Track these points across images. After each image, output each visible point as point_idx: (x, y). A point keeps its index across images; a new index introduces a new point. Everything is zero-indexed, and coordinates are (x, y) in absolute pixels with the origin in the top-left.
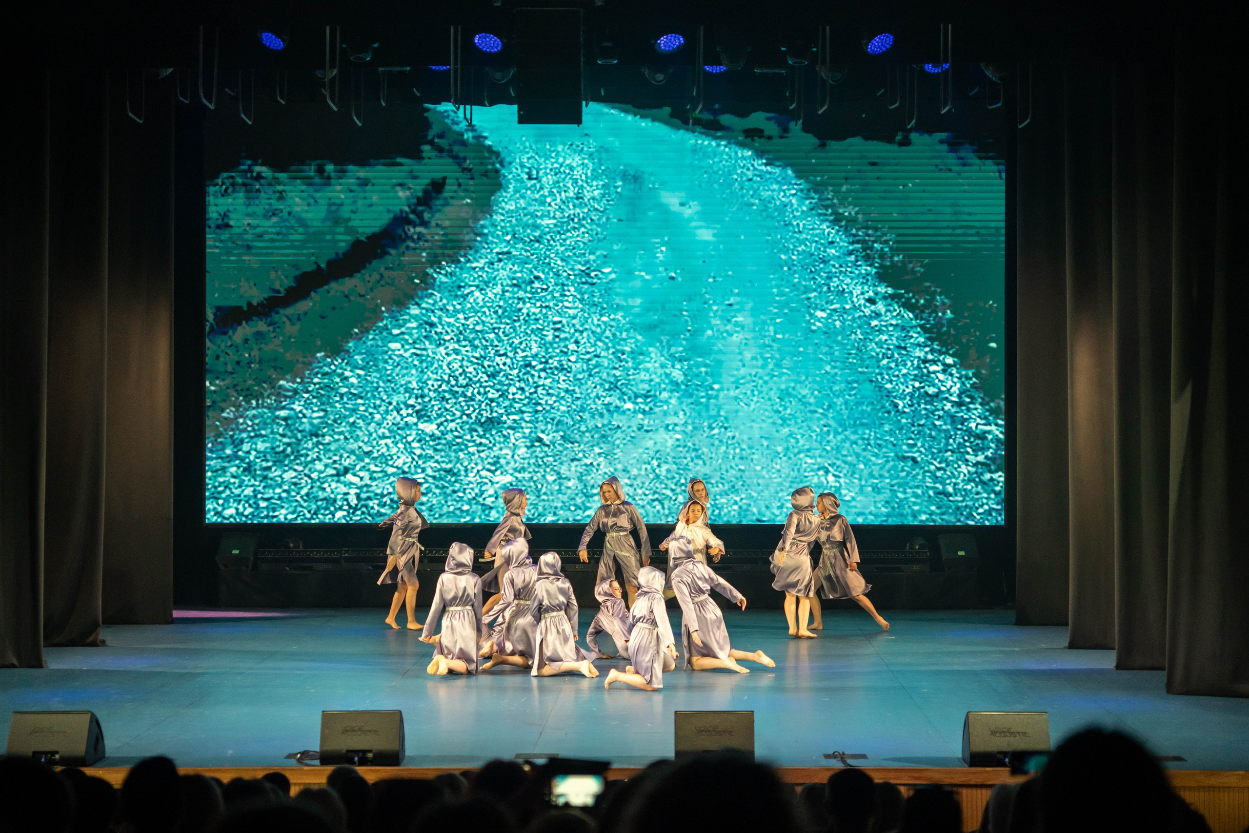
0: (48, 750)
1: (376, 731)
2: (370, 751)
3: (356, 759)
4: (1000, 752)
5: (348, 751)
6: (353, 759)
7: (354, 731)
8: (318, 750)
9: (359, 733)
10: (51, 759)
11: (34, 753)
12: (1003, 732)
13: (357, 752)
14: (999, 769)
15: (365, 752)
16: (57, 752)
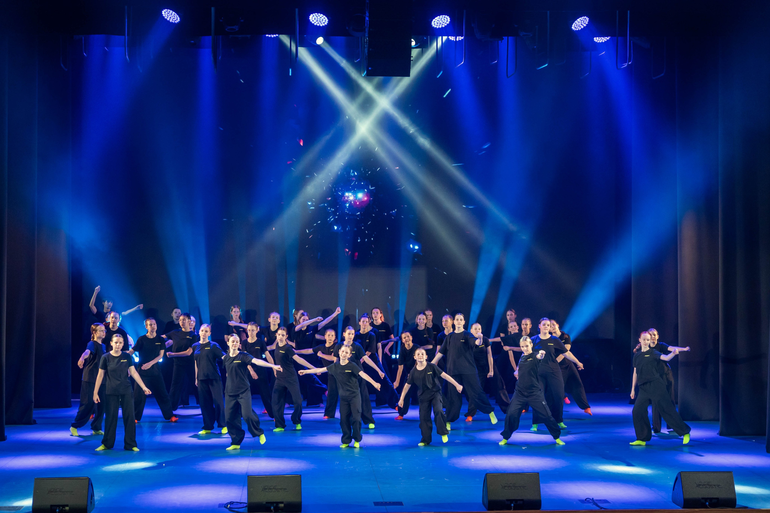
0: (61, 504)
1: (286, 489)
2: (282, 503)
3: (272, 508)
4: (703, 498)
5: (266, 503)
6: (270, 508)
7: (270, 489)
8: (245, 501)
9: (273, 490)
10: (62, 510)
11: (52, 506)
12: (704, 485)
13: (272, 503)
14: (702, 509)
15: (278, 503)
16: (67, 506)
